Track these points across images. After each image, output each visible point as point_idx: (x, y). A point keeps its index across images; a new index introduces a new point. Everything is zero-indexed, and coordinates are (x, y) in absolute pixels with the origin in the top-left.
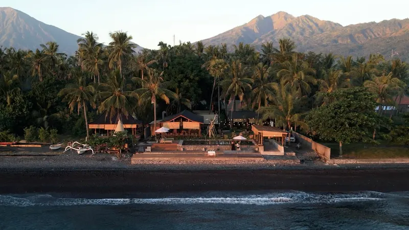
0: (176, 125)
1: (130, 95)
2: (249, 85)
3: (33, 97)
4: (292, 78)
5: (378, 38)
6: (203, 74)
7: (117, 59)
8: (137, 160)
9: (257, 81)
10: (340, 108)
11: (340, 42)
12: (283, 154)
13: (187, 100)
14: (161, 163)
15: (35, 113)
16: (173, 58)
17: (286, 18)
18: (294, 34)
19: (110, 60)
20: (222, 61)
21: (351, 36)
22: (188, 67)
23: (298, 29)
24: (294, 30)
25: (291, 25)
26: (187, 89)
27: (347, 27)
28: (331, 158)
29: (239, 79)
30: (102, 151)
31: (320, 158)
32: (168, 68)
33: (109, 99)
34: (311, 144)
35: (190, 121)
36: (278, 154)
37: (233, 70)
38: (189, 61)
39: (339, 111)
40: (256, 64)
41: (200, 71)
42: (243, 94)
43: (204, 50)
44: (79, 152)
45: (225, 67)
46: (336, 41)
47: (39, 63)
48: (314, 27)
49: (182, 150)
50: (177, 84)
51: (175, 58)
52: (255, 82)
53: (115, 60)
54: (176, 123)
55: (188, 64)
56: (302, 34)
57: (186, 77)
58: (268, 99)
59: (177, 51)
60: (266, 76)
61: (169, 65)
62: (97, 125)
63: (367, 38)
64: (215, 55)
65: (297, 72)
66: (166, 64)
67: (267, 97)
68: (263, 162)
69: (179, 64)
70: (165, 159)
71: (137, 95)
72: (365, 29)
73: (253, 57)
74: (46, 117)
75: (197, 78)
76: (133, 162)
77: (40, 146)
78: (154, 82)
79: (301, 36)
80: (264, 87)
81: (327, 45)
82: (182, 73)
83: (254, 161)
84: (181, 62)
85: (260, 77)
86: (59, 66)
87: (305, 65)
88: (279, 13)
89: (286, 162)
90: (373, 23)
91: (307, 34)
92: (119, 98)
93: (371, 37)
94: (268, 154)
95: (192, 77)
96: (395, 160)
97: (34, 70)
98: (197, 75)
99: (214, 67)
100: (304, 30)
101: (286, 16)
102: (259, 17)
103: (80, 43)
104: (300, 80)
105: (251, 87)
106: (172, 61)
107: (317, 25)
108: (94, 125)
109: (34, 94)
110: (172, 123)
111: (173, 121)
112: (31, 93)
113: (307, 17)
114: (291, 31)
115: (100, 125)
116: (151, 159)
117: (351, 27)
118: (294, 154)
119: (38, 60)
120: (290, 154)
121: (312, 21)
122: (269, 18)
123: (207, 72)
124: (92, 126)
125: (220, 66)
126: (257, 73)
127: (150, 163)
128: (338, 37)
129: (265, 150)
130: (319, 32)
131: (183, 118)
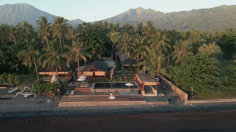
0: (90, 74)
1: (63, 56)
2: (133, 47)
3: (9, 53)
4: (157, 44)
5: (178, 18)
6: (107, 40)
7: (57, 32)
8: (62, 105)
9: (137, 45)
10: (195, 69)
11: (163, 20)
12: (157, 96)
13: (99, 54)
14: (79, 105)
15: (10, 63)
16: (91, 31)
17: (142, 10)
18: (145, 16)
19: (54, 32)
20: (117, 33)
21: (167, 17)
22: (99, 36)
23: (146, 14)
24: (145, 14)
25: (144, 12)
26: (99, 48)
27: (166, 13)
28: (188, 100)
29: (127, 44)
30: (43, 94)
31: (179, 97)
32: (88, 37)
33: (49, 59)
34: (171, 86)
35: (99, 71)
36: (153, 96)
37: (124, 39)
38: (100, 32)
39: (195, 72)
40: (135, 34)
41: (106, 38)
42: (129, 52)
43: (108, 25)
44: (25, 96)
45: (119, 37)
46: (162, 19)
47: (14, 34)
48: (153, 13)
49: (94, 92)
50: (93, 46)
51: (92, 31)
52: (136, 45)
53: (56, 33)
54: (91, 72)
55: (99, 34)
56: (148, 16)
57: (98, 42)
58: (143, 55)
59: (93, 27)
60: (142, 42)
61: (89, 35)
62: (44, 72)
63: (174, 18)
64: (114, 30)
65: (160, 41)
66: (87, 35)
67: (142, 54)
68: (146, 104)
69: (94, 34)
70: (81, 103)
71: (67, 56)
72: (173, 14)
73: (133, 30)
74: (17, 65)
75: (104, 42)
76: (60, 106)
77: (5, 88)
78: (77, 48)
79: (147, 17)
80: (140, 48)
81: (158, 21)
82: (96, 39)
83: (140, 103)
84: (95, 33)
85: (138, 42)
86: (27, 35)
87: (164, 37)
88: (139, 8)
89: (159, 103)
90: (176, 12)
91: (150, 16)
92: (55, 58)
93: (175, 18)
94: (148, 96)
95: (101, 42)
96: (226, 99)
97: (11, 38)
98: (104, 41)
99: (113, 36)
100: (149, 14)
101: (142, 9)
102: (131, 9)
103: (38, 22)
104: (161, 45)
105: (133, 48)
106: (90, 33)
107: (154, 13)
108: (43, 72)
109: (10, 51)
110: (88, 72)
111: (89, 71)
112: (8, 51)
113: (150, 9)
114: (144, 15)
115: (46, 72)
116: (72, 103)
117: (167, 14)
118: (163, 95)
119: (13, 32)
120: (161, 95)
121: (152, 11)
122: (135, 10)
123: (109, 39)
124: (41, 73)
125: (117, 36)
126: (137, 40)
127: (71, 106)
128: (163, 17)
129: (145, 93)
130: (155, 15)
131: (95, 69)
